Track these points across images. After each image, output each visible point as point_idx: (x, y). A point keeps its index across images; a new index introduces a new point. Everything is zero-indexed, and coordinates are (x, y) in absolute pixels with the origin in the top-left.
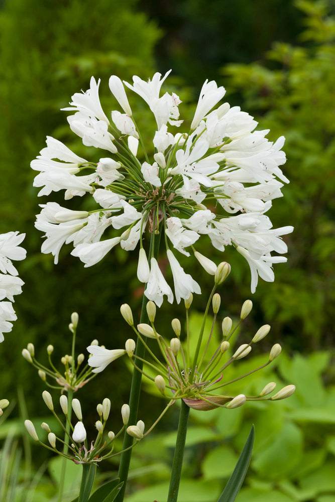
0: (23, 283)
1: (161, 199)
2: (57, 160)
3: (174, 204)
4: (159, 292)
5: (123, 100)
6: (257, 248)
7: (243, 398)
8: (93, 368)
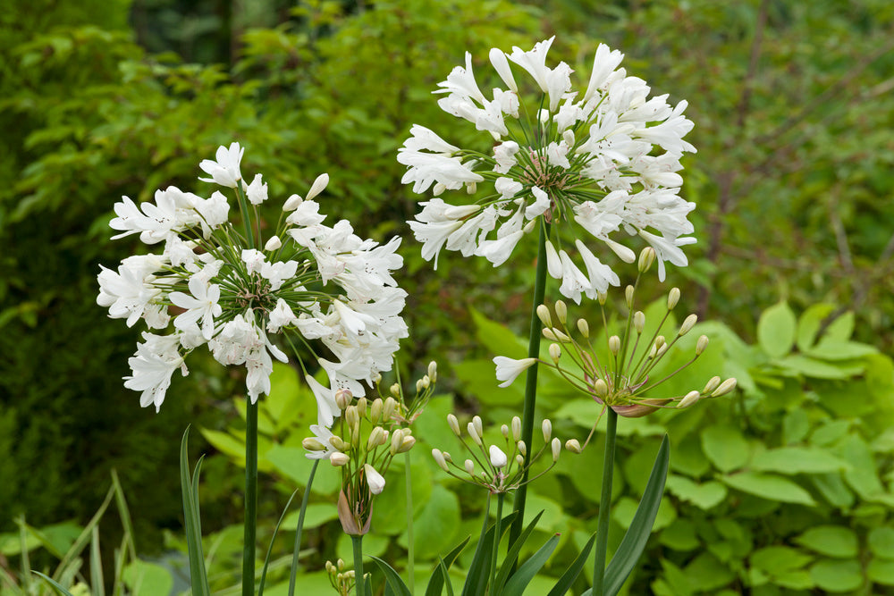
0: (406, 295)
1: (552, 184)
2: (425, 151)
3: (568, 188)
4: (578, 287)
5: (507, 75)
6: (672, 228)
7: (695, 395)
8: (501, 382)
